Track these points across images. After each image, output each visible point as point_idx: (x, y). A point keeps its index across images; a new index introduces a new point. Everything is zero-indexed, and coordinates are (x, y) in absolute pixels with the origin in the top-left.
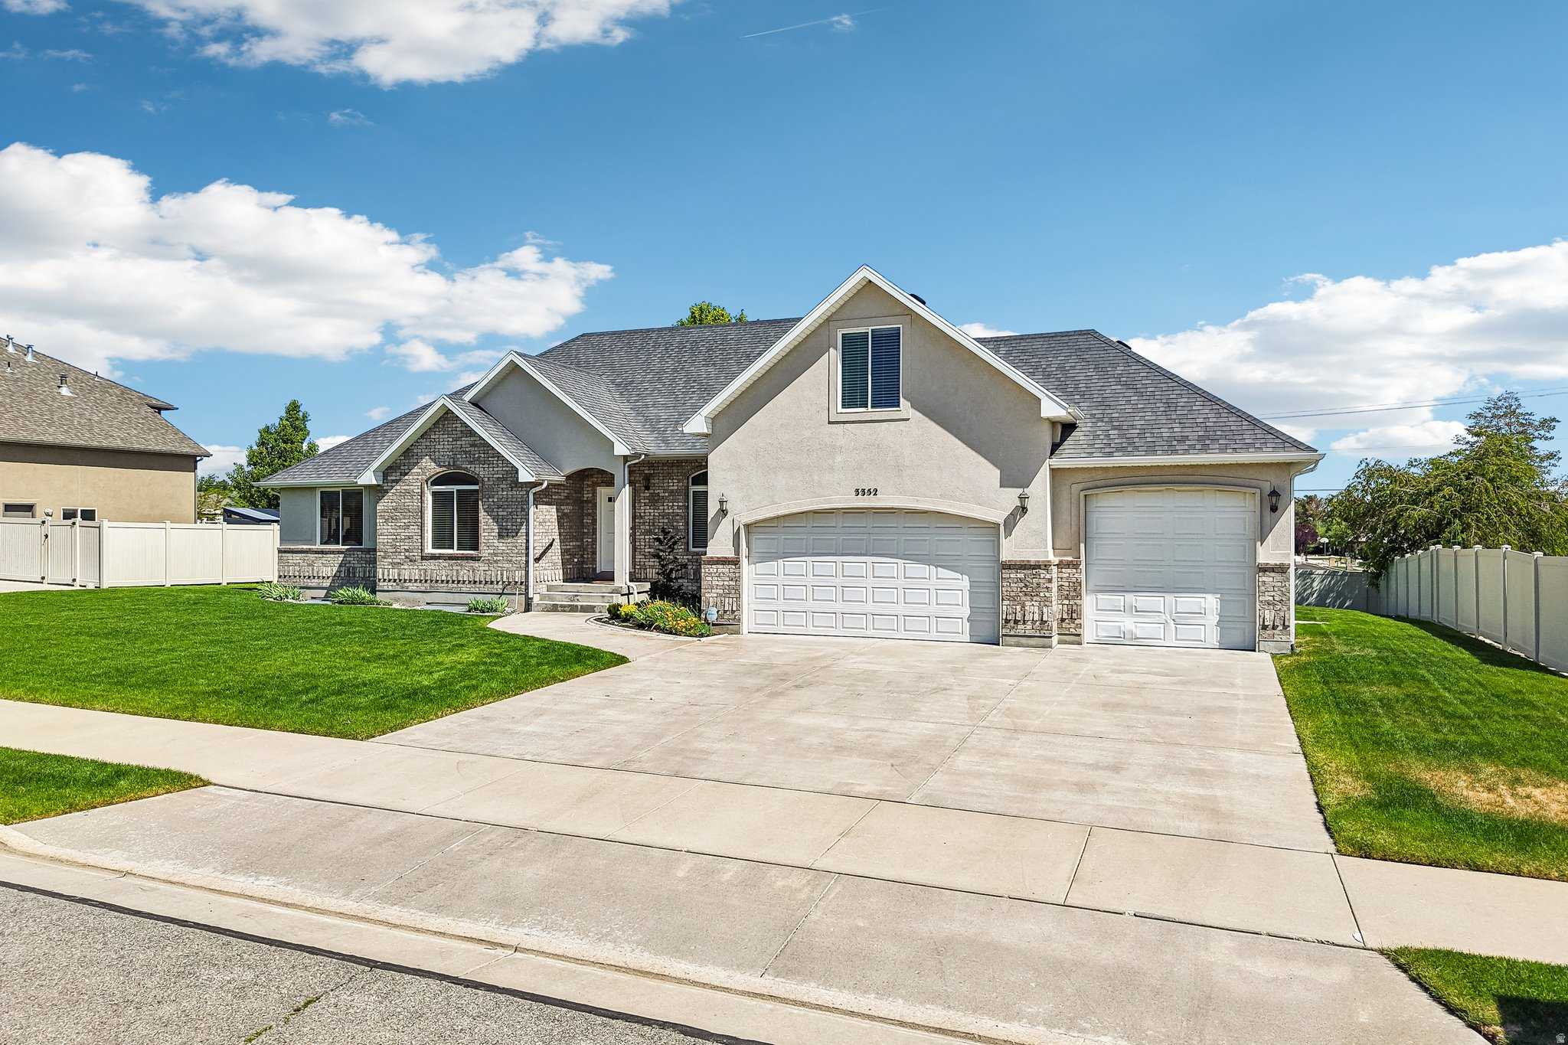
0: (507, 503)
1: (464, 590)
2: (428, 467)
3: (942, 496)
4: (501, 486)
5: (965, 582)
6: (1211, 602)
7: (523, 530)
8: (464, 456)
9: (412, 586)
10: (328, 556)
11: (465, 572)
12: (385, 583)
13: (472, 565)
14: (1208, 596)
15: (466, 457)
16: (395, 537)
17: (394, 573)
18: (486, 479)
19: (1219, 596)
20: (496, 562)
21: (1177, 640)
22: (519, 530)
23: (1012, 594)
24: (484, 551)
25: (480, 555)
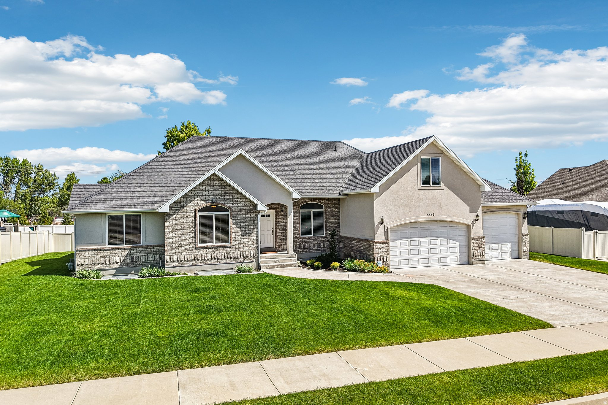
0: (245, 220)
1: (222, 262)
2: (199, 203)
3: (454, 216)
4: (243, 212)
5: (458, 245)
6: (509, 245)
7: (254, 232)
8: (221, 198)
9: (188, 263)
10: (117, 251)
11: (222, 253)
12: (171, 263)
13: (226, 250)
14: (508, 244)
15: (222, 198)
16: (177, 239)
17: (176, 258)
18: (234, 209)
19: (511, 243)
20: (240, 248)
21: (502, 257)
22: (252, 232)
23: (475, 247)
24: (234, 244)
25: (231, 245)
